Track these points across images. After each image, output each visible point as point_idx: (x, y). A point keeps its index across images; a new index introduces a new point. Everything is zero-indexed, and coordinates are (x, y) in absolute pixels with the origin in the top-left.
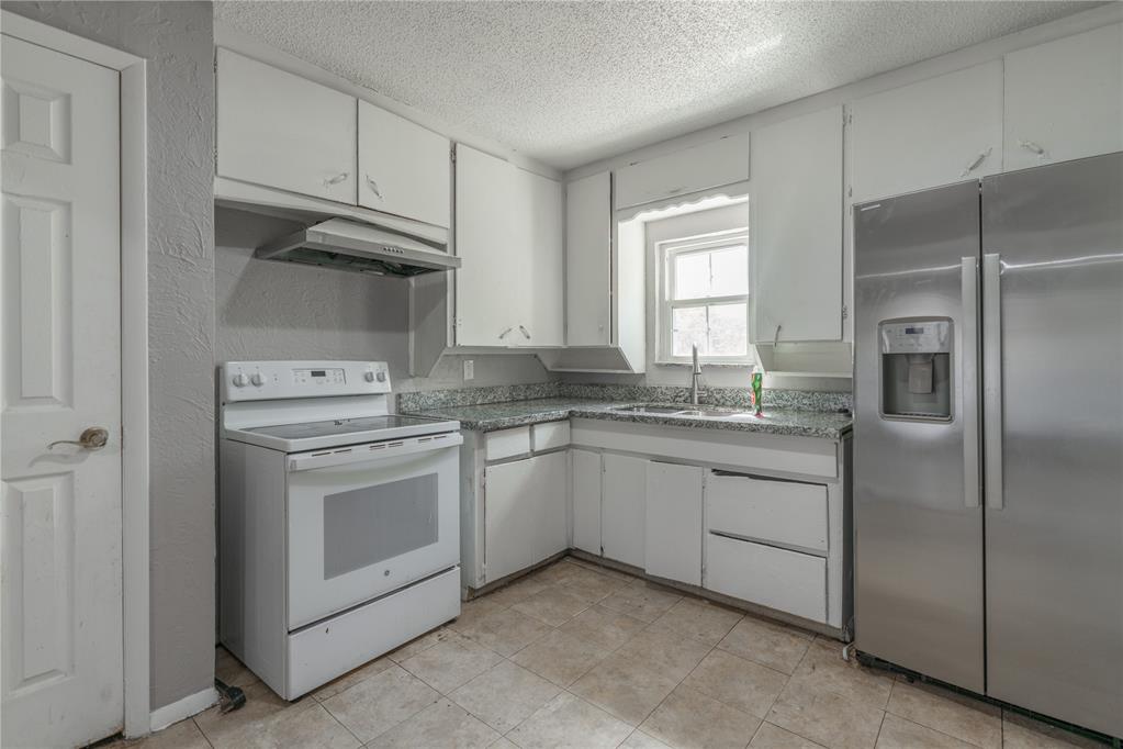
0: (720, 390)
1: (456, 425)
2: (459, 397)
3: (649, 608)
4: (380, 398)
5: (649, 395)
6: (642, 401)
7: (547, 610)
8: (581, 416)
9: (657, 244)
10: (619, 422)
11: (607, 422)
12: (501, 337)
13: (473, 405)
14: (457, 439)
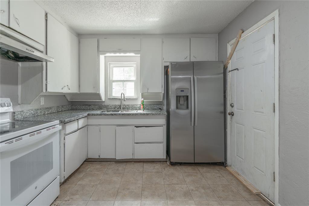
0: (128, 105)
1: (57, 122)
2: (39, 111)
3: (120, 168)
4: (7, 114)
5: (107, 108)
6: (104, 109)
7: (91, 180)
8: (92, 115)
9: (108, 63)
10: (107, 116)
11: (103, 116)
12: (62, 89)
13: (44, 114)
14: (59, 127)
